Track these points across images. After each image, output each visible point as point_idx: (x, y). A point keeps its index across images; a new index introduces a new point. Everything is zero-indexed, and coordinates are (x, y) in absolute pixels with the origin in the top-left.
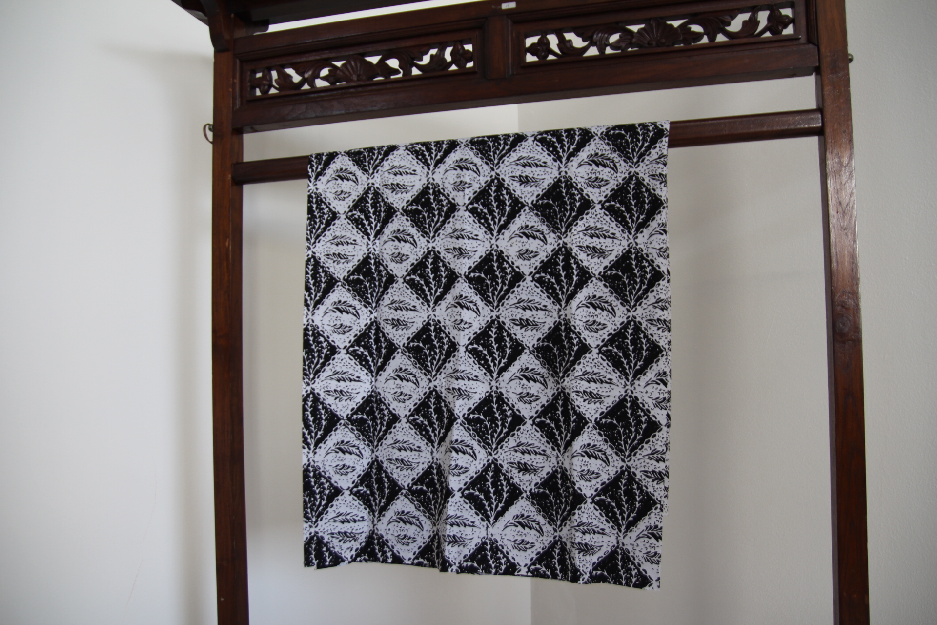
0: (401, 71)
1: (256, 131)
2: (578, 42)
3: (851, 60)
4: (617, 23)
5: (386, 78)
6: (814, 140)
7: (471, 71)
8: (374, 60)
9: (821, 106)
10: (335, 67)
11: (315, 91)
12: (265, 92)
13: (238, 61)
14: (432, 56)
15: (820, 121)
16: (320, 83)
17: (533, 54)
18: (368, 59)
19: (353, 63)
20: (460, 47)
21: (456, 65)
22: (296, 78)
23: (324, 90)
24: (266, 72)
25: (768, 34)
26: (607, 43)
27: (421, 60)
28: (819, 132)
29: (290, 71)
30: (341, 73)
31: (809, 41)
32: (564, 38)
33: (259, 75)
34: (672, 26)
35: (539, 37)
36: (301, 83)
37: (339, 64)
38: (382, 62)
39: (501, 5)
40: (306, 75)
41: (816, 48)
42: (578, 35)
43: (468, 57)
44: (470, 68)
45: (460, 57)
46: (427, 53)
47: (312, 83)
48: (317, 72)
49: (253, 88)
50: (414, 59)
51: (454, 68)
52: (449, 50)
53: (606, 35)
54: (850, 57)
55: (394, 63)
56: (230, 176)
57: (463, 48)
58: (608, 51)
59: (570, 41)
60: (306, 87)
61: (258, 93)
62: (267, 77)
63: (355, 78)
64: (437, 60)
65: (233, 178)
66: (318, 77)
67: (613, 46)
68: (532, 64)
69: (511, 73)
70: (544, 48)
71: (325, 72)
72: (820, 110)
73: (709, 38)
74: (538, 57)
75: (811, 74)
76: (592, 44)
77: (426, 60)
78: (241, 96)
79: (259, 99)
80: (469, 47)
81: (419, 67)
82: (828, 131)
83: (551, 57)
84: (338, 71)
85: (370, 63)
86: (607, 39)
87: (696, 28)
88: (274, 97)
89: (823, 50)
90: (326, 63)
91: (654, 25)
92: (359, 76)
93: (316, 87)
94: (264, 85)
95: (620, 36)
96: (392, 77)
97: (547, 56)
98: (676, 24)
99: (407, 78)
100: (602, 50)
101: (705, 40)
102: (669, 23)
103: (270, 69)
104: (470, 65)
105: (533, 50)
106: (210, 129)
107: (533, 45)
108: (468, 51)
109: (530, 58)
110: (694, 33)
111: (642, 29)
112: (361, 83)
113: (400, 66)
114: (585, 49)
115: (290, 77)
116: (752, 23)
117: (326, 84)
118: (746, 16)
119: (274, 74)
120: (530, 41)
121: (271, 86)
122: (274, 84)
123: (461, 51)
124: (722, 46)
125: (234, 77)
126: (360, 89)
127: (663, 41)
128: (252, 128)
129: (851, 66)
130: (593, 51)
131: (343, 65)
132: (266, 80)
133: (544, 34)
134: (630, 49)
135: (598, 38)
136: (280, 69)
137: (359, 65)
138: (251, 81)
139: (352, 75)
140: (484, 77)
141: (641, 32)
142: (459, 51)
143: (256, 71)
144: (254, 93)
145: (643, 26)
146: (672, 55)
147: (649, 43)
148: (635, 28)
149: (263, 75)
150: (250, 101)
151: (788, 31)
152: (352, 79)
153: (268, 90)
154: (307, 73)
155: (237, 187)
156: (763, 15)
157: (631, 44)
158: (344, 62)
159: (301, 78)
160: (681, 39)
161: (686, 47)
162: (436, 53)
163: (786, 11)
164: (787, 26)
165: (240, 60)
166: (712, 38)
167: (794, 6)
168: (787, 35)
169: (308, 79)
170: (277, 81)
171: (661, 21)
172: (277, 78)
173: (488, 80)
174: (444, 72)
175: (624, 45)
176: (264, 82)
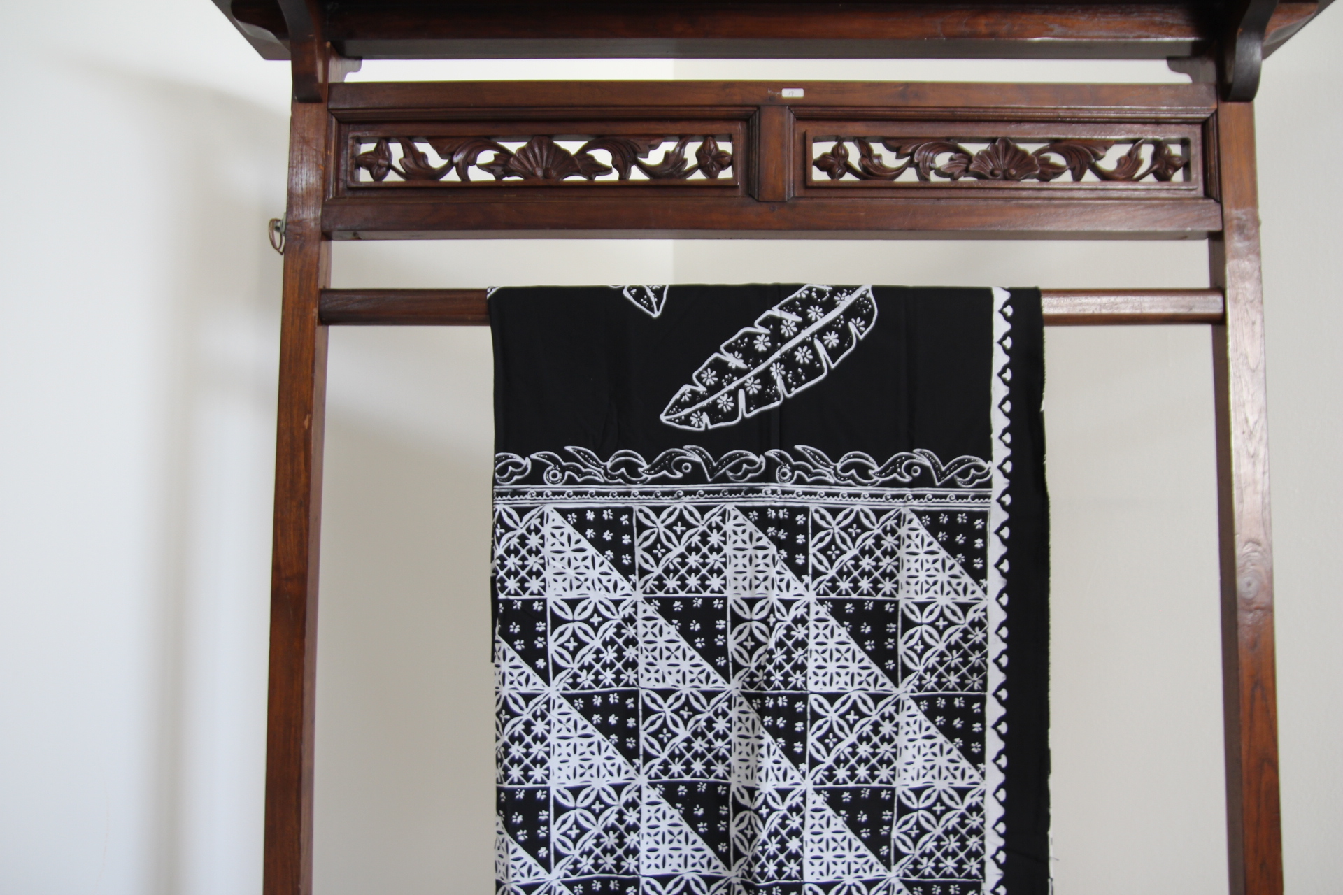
0: (615, 170)
1: (359, 239)
2: (890, 160)
4: (948, 139)
5: (589, 177)
6: (1207, 332)
7: (726, 186)
8: (573, 147)
9: (1213, 283)
10: (504, 151)
11: (467, 186)
12: (379, 178)
13: (334, 120)
14: (667, 155)
16: (476, 175)
17: (822, 169)
18: (564, 145)
19: (537, 151)
20: (712, 146)
21: (704, 173)
22: (435, 161)
23: (482, 187)
24: (380, 142)
25: (1151, 178)
26: (932, 165)
27: (647, 156)
29: (424, 147)
30: (516, 163)
31: (1207, 194)
32: (870, 151)
33: (367, 148)
34: (1024, 153)
35: (834, 144)
37: (513, 147)
38: (583, 151)
39: (781, 90)
40: (456, 159)
41: (1218, 207)
42: (890, 148)
43: (721, 161)
44: (725, 179)
45: (709, 161)
46: (655, 147)
47: (463, 173)
48: (472, 156)
49: (356, 168)
50: (634, 153)
51: (699, 176)
52: (693, 147)
53: (931, 155)
55: (603, 156)
56: (316, 311)
57: (716, 147)
58: (934, 178)
59: (879, 157)
60: (452, 176)
62: (382, 152)
63: (539, 173)
64: (674, 160)
65: (320, 314)
66: (473, 163)
67: (939, 173)
68: (821, 187)
69: (792, 195)
70: (842, 162)
71: (487, 156)
73: (1073, 176)
74: (829, 175)
75: (1204, 240)
76: (910, 164)
77: (655, 158)
78: (337, 179)
79: (366, 188)
80: (726, 147)
81: (643, 168)
83: (848, 177)
84: (512, 159)
85: (566, 153)
86: (932, 160)
87: (1057, 159)
88: (393, 187)
89: (1226, 210)
90: (489, 142)
91: (1001, 148)
92: (546, 171)
93: (470, 180)
94: (380, 166)
95: (951, 159)
96: (599, 179)
97: (842, 175)
98: (1031, 149)
99: (624, 183)
100: (923, 177)
101: (1067, 177)
102: (1021, 146)
103: (388, 140)
105: (823, 164)
107: (824, 156)
108: (723, 154)
109: (819, 176)
110: (1055, 166)
111: (985, 152)
112: (547, 182)
113: (613, 162)
114: (900, 171)
115: (424, 156)
116: (1130, 162)
117: (489, 177)
118: (1123, 150)
119: (396, 150)
120: (820, 149)
121: (389, 167)
122: (396, 163)
123: (714, 152)
124: (1090, 190)
127: (1013, 172)
128: (350, 233)
130: (910, 176)
131: (522, 150)
132: (384, 158)
133: (840, 140)
134: (963, 179)
135: (921, 157)
136: (408, 141)
137: (545, 152)
138: (353, 156)
139: (534, 168)
140: (751, 196)
141: (982, 156)
142: (710, 151)
143: (359, 141)
144: (359, 175)
145: (984, 147)
146: (1024, 194)
147: (992, 173)
148: (974, 149)
149: (376, 148)
150: (350, 189)
151: (1178, 176)
152: (534, 174)
153: (385, 175)
154: (457, 155)
155: (320, 329)
156: (1146, 152)
157: (967, 172)
158: (523, 144)
159: (445, 162)
160: (1038, 172)
161: (1045, 185)
162: (674, 150)
163: (1176, 150)
164: (1176, 169)
165: (337, 119)
166: (1077, 177)
167: (1185, 143)
168: (1178, 184)
169: (457, 165)
170: (400, 161)
171: (1012, 143)
172: (402, 156)
173: (758, 201)
174: (678, 182)
175: (957, 172)
176: (381, 161)
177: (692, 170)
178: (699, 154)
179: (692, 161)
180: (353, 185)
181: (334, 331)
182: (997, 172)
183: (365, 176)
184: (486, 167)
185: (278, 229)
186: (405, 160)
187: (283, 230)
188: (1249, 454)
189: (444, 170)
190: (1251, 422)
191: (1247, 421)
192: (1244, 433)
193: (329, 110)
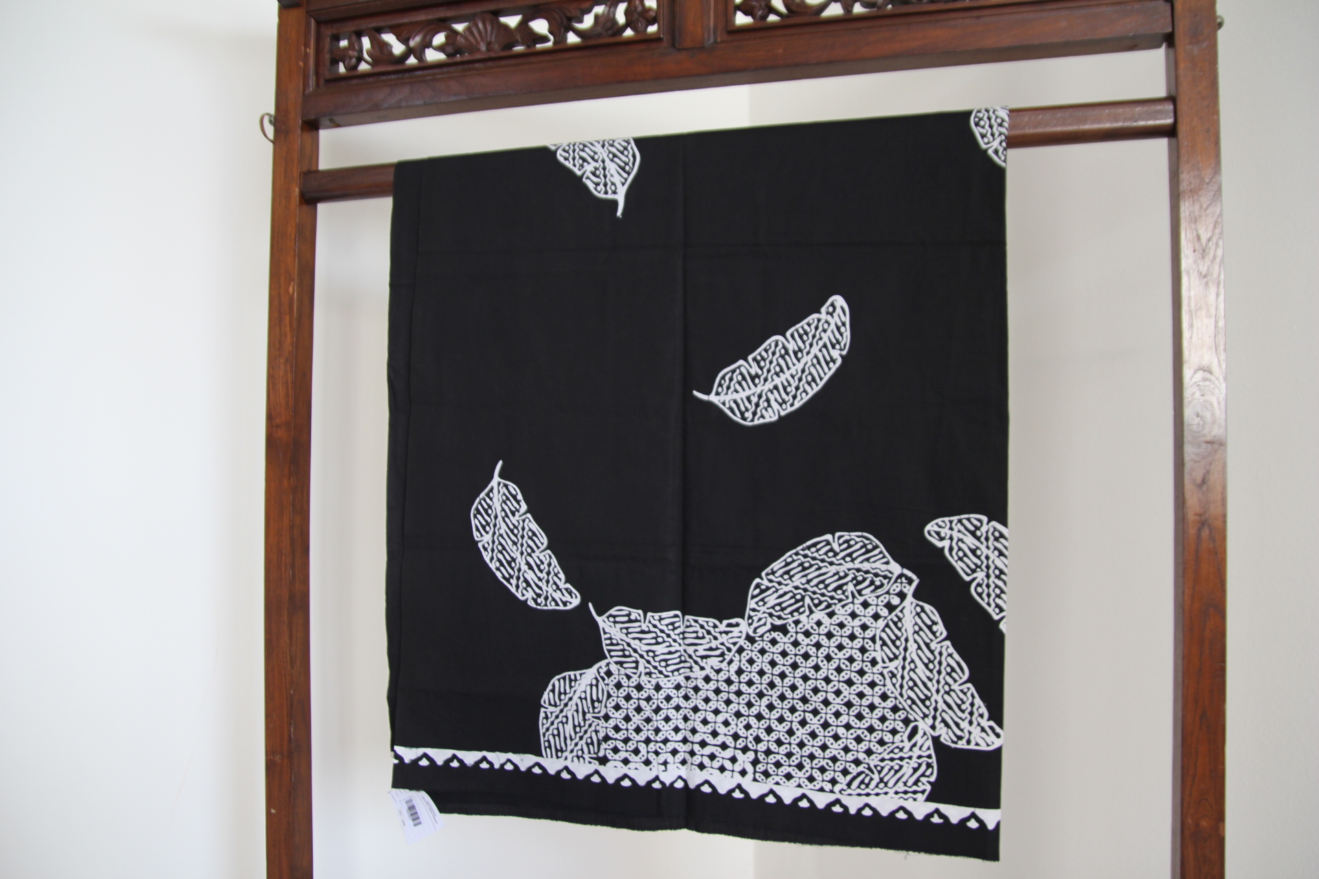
0: (551, 38)
1: (338, 126)
3: (1220, 25)
5: (528, 47)
6: (1162, 144)
7: (655, 39)
8: (512, 21)
9: (1173, 93)
10: (456, 33)
11: (424, 67)
12: (352, 68)
13: (313, 21)
14: (597, 17)
15: (1172, 114)
16: (432, 56)
17: (746, 13)
18: (503, 20)
19: (480, 25)
20: (637, 3)
21: (633, 29)
22: (398, 48)
23: (438, 65)
24: (354, 38)
27: (581, 21)
28: (1170, 132)
29: (389, 38)
30: (463, 40)
36: (405, 56)
37: (460, 27)
38: (524, 24)
40: (412, 43)
41: (1169, 5)
43: (649, 16)
44: (652, 34)
45: (637, 17)
46: (589, 11)
47: (420, 57)
48: (428, 37)
49: (335, 62)
50: (570, 19)
51: (629, 33)
52: (622, 8)
54: (1219, 20)
55: (540, 26)
56: (297, 190)
57: (644, 4)
58: (858, 9)
60: (412, 61)
61: (342, 69)
62: (356, 46)
63: (483, 47)
64: (606, 23)
65: (302, 195)
66: (429, 45)
68: (744, 30)
69: (712, 41)
70: (763, 4)
71: (439, 39)
72: (1172, 99)
74: (753, 17)
75: (1159, 46)
77: (588, 21)
78: (317, 74)
79: (343, 78)
80: (652, 3)
81: (578, 33)
82: (1182, 130)
83: (772, 18)
84: (459, 37)
85: (506, 27)
88: (365, 75)
89: (1178, 8)
90: (442, 24)
92: (489, 44)
93: (426, 61)
94: (351, 58)
96: (539, 46)
97: (767, 16)
99: (560, 46)
100: (848, 9)
103: (359, 35)
104: (652, 29)
105: (745, 7)
106: (270, 122)
108: (650, 9)
109: (741, 19)
112: (492, 55)
113: (550, 31)
114: (823, 7)
115: (388, 46)
117: (441, 56)
119: (366, 42)
121: (360, 59)
122: (366, 56)
123: (640, 8)
125: (307, 45)
126: (490, 64)
128: (331, 120)
129: (1221, 33)
130: (835, 10)
131: (468, 29)
132: (354, 50)
134: (890, 7)
136: (375, 34)
137: (489, 28)
138: (331, 51)
139: (478, 43)
140: (673, 46)
142: (636, 9)
143: (336, 38)
144: (336, 68)
149: (349, 43)
150: (330, 81)
152: (478, 50)
153: (356, 67)
154: (413, 39)
155: (308, 207)
158: (468, 24)
159: (404, 49)
162: (604, 12)
165: (315, 19)
169: (415, 49)
170: (369, 52)
172: (370, 47)
173: (679, 50)
174: (614, 39)
176: (355, 53)
177: (624, 28)
178: (627, 13)
179: (621, 18)
180: (333, 78)
181: (322, 208)
184: (440, 48)
186: (374, 51)
187: (273, 120)
188: (1201, 274)
190: (1204, 240)
191: (1198, 238)
192: (1194, 251)
193: (307, 12)
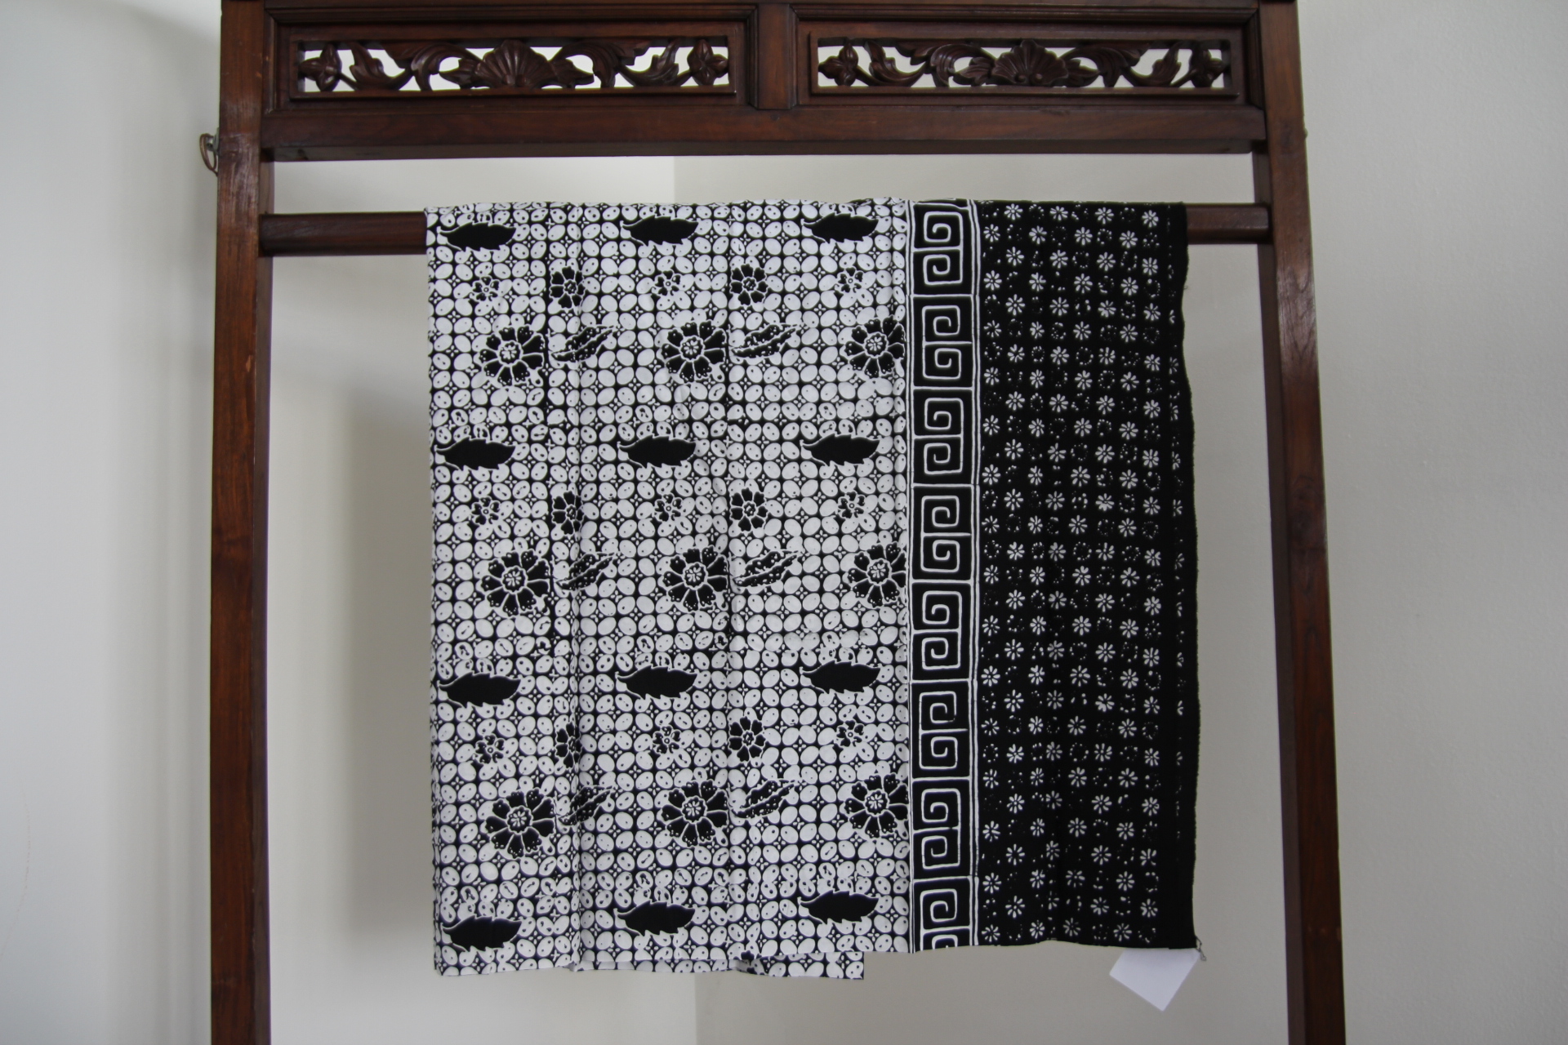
0: (597, 78)
1: (305, 159)
2: (904, 65)
4: (968, 41)
5: (567, 87)
7: (721, 93)
8: (549, 53)
9: (1259, 199)
10: (472, 58)
11: (427, 95)
12: (327, 88)
13: (272, 21)
14: (655, 60)
15: (1268, 220)
16: (437, 83)
17: (829, 76)
18: (537, 50)
19: (506, 55)
20: (706, 51)
21: (697, 80)
22: (392, 69)
23: (446, 97)
24: (328, 49)
25: (1189, 85)
26: (951, 70)
27: (634, 62)
28: (1257, 238)
29: (379, 55)
30: (482, 70)
31: (1249, 102)
32: (882, 54)
33: (312, 55)
34: (1052, 56)
35: (841, 48)
37: (480, 53)
38: (559, 57)
40: (414, 67)
41: (1261, 113)
42: (904, 53)
43: (718, 67)
44: (721, 87)
45: (703, 66)
46: (642, 52)
47: (424, 82)
48: (434, 63)
49: (300, 78)
50: (619, 59)
51: (691, 83)
52: (685, 52)
53: (950, 58)
55: (583, 63)
56: (256, 238)
57: (710, 51)
58: (952, 84)
59: (892, 61)
60: (412, 86)
62: (329, 60)
63: (511, 80)
64: (664, 67)
65: (262, 244)
66: (435, 71)
67: (959, 78)
68: (827, 94)
69: (795, 103)
70: (850, 67)
71: (450, 64)
72: (1259, 205)
73: (1105, 81)
74: (837, 82)
75: (1249, 152)
76: (926, 70)
77: (642, 64)
78: (278, 90)
79: (312, 99)
80: (721, 51)
81: (629, 76)
83: (858, 84)
84: (478, 65)
85: (541, 58)
86: (951, 65)
87: (1087, 63)
88: (343, 98)
89: (1270, 118)
90: (453, 48)
91: (1025, 51)
92: (518, 78)
93: (431, 90)
94: (328, 75)
95: (972, 63)
96: (578, 87)
97: (852, 82)
98: (1059, 52)
99: (607, 91)
100: (941, 81)
101: (1099, 83)
102: (1049, 50)
103: (336, 46)
104: (723, 81)
105: (829, 69)
106: (213, 146)
107: (831, 60)
108: (720, 58)
109: (824, 82)
110: (1085, 71)
111: (1007, 55)
112: (522, 91)
113: (594, 70)
114: (915, 77)
115: (378, 63)
116: (1167, 67)
117: (456, 87)
118: (1160, 54)
119: (346, 58)
120: (825, 54)
121: (339, 77)
122: (346, 73)
123: (707, 57)
124: (1124, 96)
125: (265, 52)
126: (518, 102)
127: (1039, 76)
128: (296, 152)
130: (926, 82)
131: (488, 56)
132: (331, 65)
133: (847, 44)
134: (984, 85)
135: (938, 62)
136: (359, 49)
137: (518, 59)
138: (296, 64)
139: (504, 76)
140: (749, 103)
141: (1004, 59)
142: (703, 55)
143: (305, 47)
144: (303, 85)
145: (1008, 50)
146: (1053, 101)
147: (1017, 79)
148: (996, 53)
149: (322, 55)
150: (293, 101)
151: (1218, 83)
152: (505, 83)
153: (334, 84)
154: (416, 62)
155: (263, 260)
156: (1184, 57)
157: (989, 78)
158: (490, 50)
159: (402, 71)
160: (1066, 77)
161: (1074, 91)
162: (663, 56)
163: (1216, 55)
164: (1216, 76)
165: (276, 20)
166: (1110, 81)
167: (1224, 46)
168: (1218, 90)
169: (415, 73)
170: (351, 68)
171: (1038, 46)
172: (352, 62)
173: (758, 109)
174: (669, 90)
175: (978, 77)
176: (331, 69)
177: (685, 77)
178: (691, 59)
179: (683, 67)
180: (298, 97)
181: (279, 262)
182: (1022, 77)
183: (310, 86)
185: (210, 147)
186: (358, 69)
187: (216, 147)
189: (403, 80)
193: (266, 10)
